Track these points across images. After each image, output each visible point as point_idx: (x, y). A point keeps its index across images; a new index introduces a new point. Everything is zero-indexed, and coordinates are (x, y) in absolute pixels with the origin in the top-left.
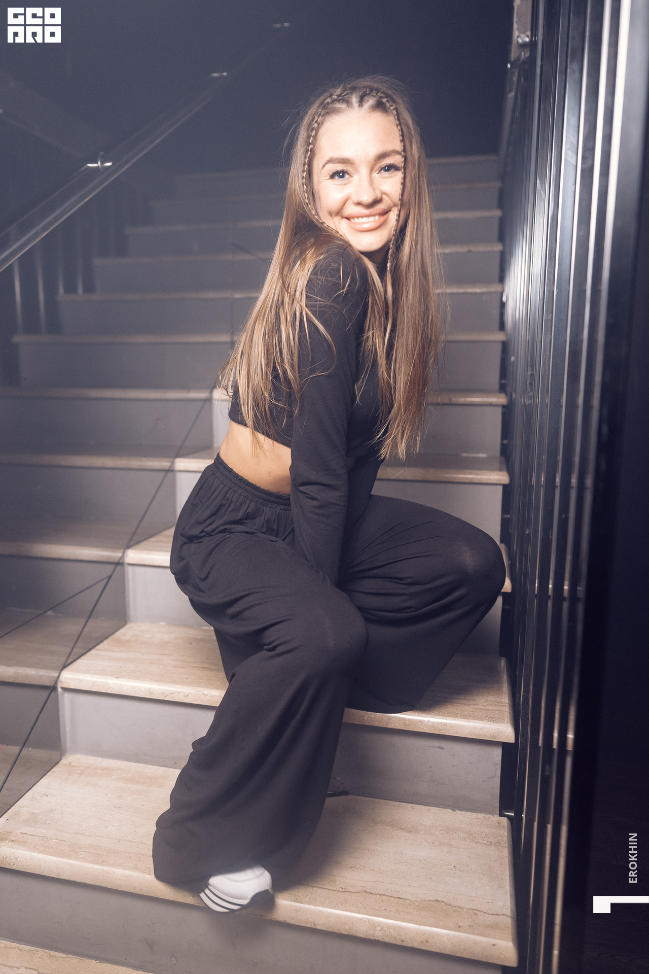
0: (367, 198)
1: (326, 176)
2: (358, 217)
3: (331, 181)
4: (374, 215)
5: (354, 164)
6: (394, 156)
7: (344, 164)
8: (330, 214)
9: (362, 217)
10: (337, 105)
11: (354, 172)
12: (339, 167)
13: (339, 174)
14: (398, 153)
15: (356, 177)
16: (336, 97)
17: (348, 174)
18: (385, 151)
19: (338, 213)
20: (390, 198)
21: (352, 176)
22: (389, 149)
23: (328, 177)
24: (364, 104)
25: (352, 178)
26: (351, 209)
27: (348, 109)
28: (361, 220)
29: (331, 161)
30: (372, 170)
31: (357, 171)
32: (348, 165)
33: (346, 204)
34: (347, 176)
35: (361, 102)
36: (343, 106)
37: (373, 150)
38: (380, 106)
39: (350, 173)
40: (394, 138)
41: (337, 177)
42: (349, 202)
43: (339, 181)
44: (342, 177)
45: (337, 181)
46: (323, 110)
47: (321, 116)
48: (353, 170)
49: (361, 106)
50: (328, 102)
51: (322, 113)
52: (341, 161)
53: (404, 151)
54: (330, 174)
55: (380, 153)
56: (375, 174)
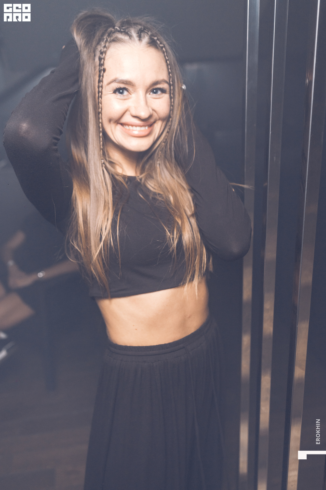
0: (144, 114)
1: (110, 91)
2: (132, 126)
3: (114, 95)
5: (135, 86)
6: (163, 84)
7: (127, 85)
9: (136, 126)
11: (132, 91)
12: (122, 86)
13: (119, 91)
14: (166, 82)
15: (133, 95)
17: (128, 91)
20: (157, 114)
21: (131, 94)
23: (112, 92)
24: (142, 39)
25: (130, 96)
27: (130, 41)
28: (134, 128)
29: (114, 81)
31: (135, 91)
33: (124, 115)
34: (125, 93)
35: (140, 38)
36: (126, 38)
37: (150, 78)
38: (152, 43)
40: (163, 69)
41: (117, 93)
42: (128, 113)
43: (120, 96)
44: (122, 93)
45: (118, 95)
46: (108, 37)
47: (108, 42)
48: (132, 90)
49: (140, 41)
50: (111, 31)
51: (109, 40)
52: (125, 82)
53: (170, 81)
54: (114, 90)
55: (154, 81)
56: (148, 95)
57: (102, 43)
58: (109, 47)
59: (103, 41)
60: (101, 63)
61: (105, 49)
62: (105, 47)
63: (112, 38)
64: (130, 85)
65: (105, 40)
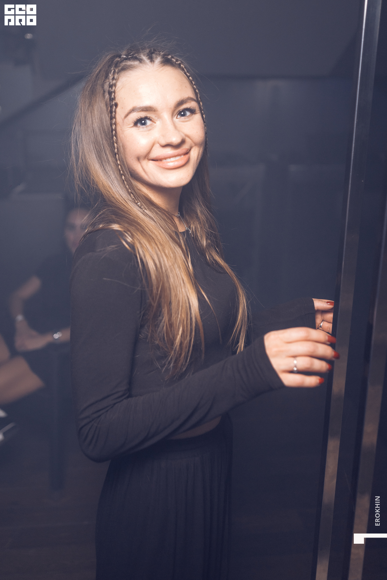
1: (129, 125)
3: (135, 129)
4: (179, 155)
5: (157, 111)
6: (190, 102)
7: (148, 112)
8: (138, 159)
10: (129, 63)
12: (143, 114)
13: (141, 122)
14: (192, 99)
15: (158, 123)
16: (124, 56)
17: (151, 120)
18: (182, 99)
19: (147, 156)
20: (191, 139)
21: (155, 123)
22: (185, 97)
23: (132, 125)
24: (154, 60)
25: (155, 124)
26: (158, 152)
27: (141, 65)
29: (133, 110)
30: (173, 115)
31: (159, 117)
32: (151, 112)
33: (153, 148)
34: (148, 122)
35: (152, 60)
36: (136, 63)
37: (173, 98)
39: (152, 119)
40: (186, 87)
41: (139, 125)
42: (157, 146)
43: (143, 128)
44: (144, 124)
45: (141, 128)
46: (116, 68)
47: (116, 73)
48: (155, 117)
49: (152, 62)
50: (118, 61)
51: (117, 70)
52: (145, 109)
53: (197, 98)
54: (134, 122)
55: (179, 101)
56: (175, 119)
57: (110, 75)
58: (118, 78)
59: (111, 73)
60: (112, 98)
61: (114, 81)
62: (113, 79)
63: (120, 68)
64: (151, 111)
65: (113, 71)
